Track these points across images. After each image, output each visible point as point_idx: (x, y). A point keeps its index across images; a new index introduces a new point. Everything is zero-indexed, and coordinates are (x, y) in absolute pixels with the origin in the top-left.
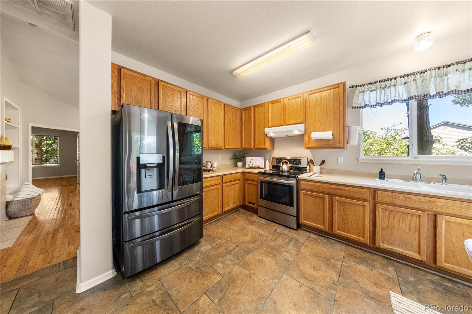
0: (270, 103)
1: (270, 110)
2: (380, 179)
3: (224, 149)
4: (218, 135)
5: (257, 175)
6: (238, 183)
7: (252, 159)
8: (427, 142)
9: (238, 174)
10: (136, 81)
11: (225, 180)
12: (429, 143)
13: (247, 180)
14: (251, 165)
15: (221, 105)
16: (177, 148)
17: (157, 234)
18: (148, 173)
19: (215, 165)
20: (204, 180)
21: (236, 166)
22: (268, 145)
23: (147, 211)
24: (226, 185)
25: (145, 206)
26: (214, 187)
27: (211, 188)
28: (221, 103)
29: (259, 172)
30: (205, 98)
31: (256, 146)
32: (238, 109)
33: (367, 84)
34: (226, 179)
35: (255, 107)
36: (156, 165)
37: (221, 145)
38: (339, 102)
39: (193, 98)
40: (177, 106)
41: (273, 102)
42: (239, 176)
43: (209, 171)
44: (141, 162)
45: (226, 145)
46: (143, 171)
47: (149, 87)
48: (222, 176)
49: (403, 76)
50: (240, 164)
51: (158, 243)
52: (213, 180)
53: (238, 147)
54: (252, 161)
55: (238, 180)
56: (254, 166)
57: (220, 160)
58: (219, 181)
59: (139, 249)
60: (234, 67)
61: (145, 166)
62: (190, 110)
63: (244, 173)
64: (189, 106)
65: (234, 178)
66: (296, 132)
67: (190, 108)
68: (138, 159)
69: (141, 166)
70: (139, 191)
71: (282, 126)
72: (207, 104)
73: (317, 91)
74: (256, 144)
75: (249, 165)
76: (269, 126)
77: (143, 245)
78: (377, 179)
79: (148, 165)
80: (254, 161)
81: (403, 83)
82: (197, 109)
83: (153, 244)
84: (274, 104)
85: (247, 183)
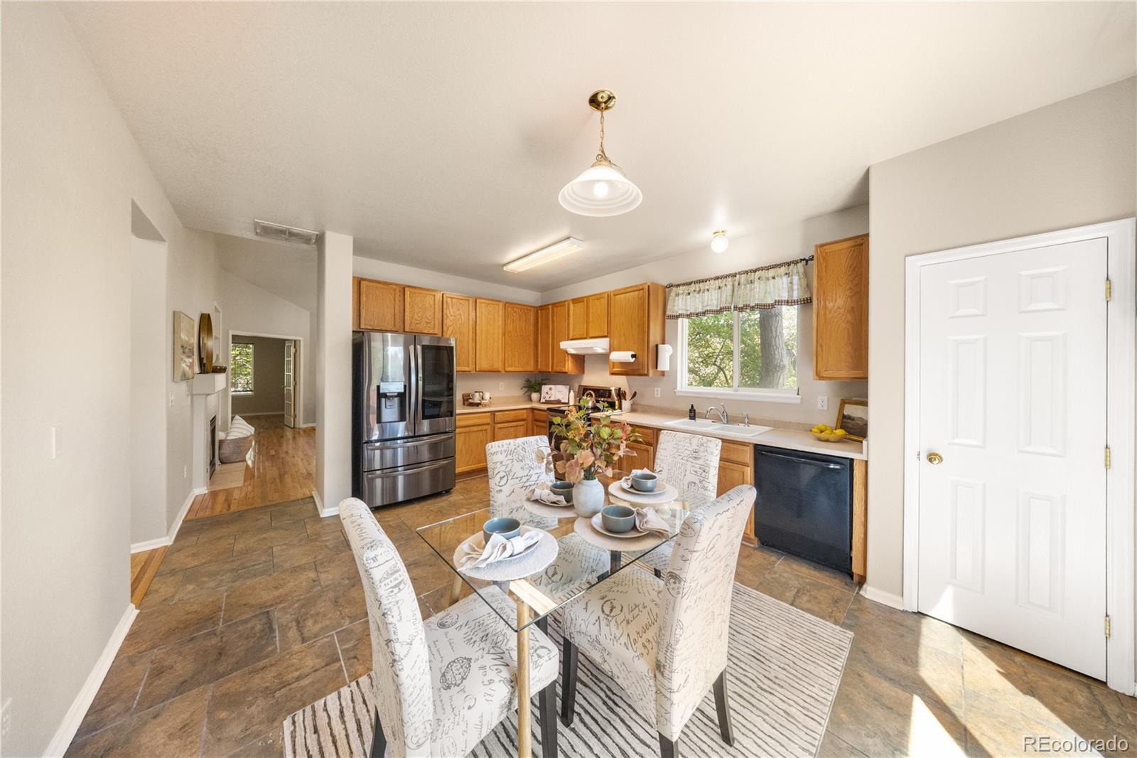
0: (571, 302)
1: (571, 313)
2: (690, 419)
3: (503, 372)
4: (493, 351)
5: (545, 413)
6: (523, 425)
7: (550, 389)
8: (776, 367)
9: (522, 411)
10: (378, 293)
11: (497, 419)
12: (778, 369)
13: (536, 420)
14: (548, 399)
15: (499, 306)
16: (420, 375)
17: (400, 469)
18: (388, 403)
19: (487, 396)
20: (457, 417)
21: (530, 400)
22: (569, 366)
23: (388, 443)
24: (499, 425)
25: (387, 437)
26: (480, 428)
27: (475, 429)
28: (498, 303)
29: (548, 409)
30: (471, 299)
31: (555, 368)
32: (530, 308)
33: (684, 284)
34: (499, 417)
35: (554, 305)
36: (396, 394)
37: (498, 366)
38: (643, 310)
39: (452, 302)
40: (428, 316)
41: (575, 301)
42: (524, 415)
43: (478, 405)
44: (381, 391)
45: (506, 366)
46: (383, 400)
47: (392, 298)
48: (493, 413)
49: (717, 278)
50: (535, 396)
51: (401, 480)
52: (479, 418)
53: (531, 368)
54: (550, 392)
55: (524, 420)
56: (552, 399)
57: (500, 388)
58: (488, 420)
59: (378, 482)
60: (505, 261)
61: (385, 395)
62: (448, 320)
63: (533, 409)
64: (446, 314)
65: (515, 417)
66: (600, 351)
67: (448, 317)
68: (378, 387)
69: (380, 396)
70: (379, 420)
71: (585, 338)
72: (474, 308)
73: (621, 292)
74: (555, 364)
75: (544, 398)
76: (571, 337)
77: (383, 478)
78: (687, 420)
79: (388, 394)
80: (553, 392)
81: (717, 287)
82: (458, 317)
83: (395, 479)
84: (576, 305)
85: (537, 426)
